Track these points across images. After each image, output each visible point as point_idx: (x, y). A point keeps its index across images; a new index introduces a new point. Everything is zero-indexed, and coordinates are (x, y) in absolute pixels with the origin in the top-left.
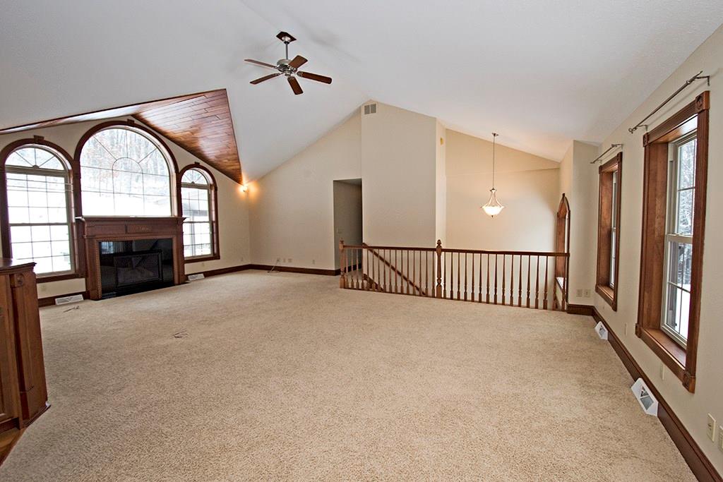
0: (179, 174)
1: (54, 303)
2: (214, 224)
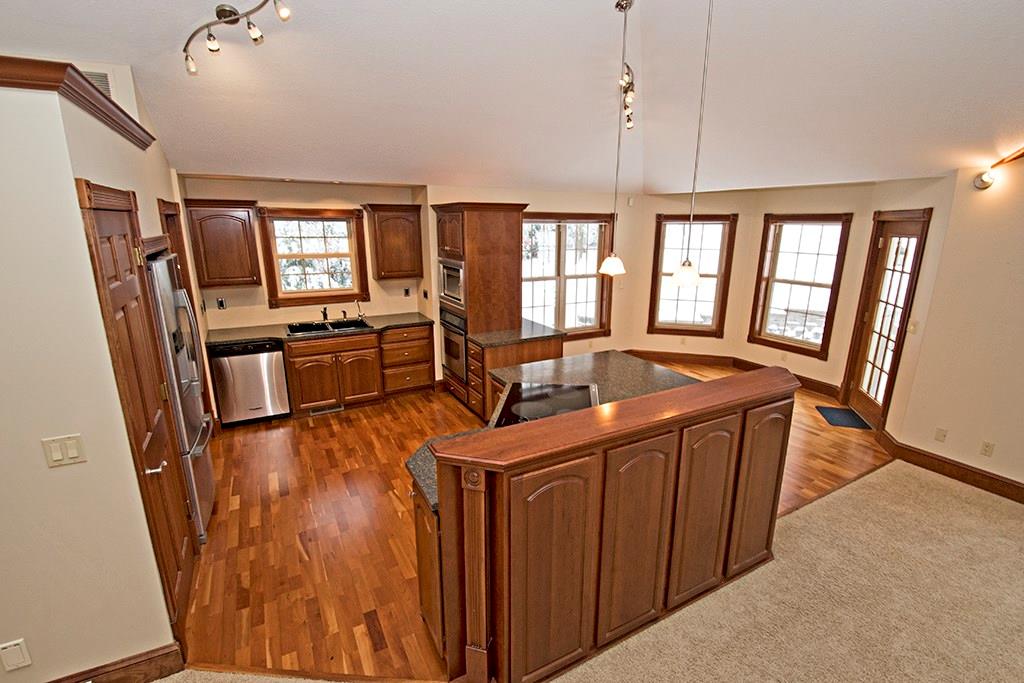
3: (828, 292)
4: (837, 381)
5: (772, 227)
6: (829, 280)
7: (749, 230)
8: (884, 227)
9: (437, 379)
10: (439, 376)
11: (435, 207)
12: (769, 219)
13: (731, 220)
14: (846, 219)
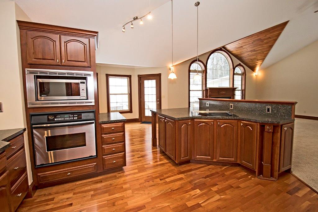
0: (234, 69)
2: (244, 91)
4: (138, 117)
8: (141, 78)
12: (108, 75)
14: (130, 77)
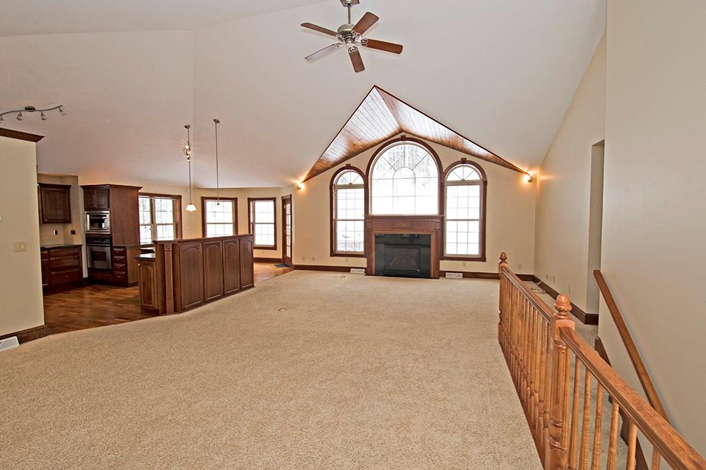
0: (444, 174)
1: (350, 271)
2: (482, 223)
3: (273, 225)
4: (281, 257)
5: (251, 203)
6: (273, 222)
7: (242, 204)
8: (284, 201)
9: (84, 277)
10: (85, 275)
11: (84, 187)
12: (250, 200)
13: (235, 200)
14: (274, 199)
